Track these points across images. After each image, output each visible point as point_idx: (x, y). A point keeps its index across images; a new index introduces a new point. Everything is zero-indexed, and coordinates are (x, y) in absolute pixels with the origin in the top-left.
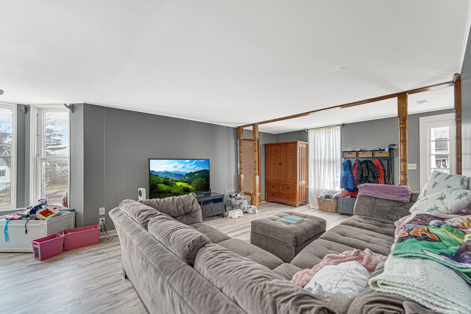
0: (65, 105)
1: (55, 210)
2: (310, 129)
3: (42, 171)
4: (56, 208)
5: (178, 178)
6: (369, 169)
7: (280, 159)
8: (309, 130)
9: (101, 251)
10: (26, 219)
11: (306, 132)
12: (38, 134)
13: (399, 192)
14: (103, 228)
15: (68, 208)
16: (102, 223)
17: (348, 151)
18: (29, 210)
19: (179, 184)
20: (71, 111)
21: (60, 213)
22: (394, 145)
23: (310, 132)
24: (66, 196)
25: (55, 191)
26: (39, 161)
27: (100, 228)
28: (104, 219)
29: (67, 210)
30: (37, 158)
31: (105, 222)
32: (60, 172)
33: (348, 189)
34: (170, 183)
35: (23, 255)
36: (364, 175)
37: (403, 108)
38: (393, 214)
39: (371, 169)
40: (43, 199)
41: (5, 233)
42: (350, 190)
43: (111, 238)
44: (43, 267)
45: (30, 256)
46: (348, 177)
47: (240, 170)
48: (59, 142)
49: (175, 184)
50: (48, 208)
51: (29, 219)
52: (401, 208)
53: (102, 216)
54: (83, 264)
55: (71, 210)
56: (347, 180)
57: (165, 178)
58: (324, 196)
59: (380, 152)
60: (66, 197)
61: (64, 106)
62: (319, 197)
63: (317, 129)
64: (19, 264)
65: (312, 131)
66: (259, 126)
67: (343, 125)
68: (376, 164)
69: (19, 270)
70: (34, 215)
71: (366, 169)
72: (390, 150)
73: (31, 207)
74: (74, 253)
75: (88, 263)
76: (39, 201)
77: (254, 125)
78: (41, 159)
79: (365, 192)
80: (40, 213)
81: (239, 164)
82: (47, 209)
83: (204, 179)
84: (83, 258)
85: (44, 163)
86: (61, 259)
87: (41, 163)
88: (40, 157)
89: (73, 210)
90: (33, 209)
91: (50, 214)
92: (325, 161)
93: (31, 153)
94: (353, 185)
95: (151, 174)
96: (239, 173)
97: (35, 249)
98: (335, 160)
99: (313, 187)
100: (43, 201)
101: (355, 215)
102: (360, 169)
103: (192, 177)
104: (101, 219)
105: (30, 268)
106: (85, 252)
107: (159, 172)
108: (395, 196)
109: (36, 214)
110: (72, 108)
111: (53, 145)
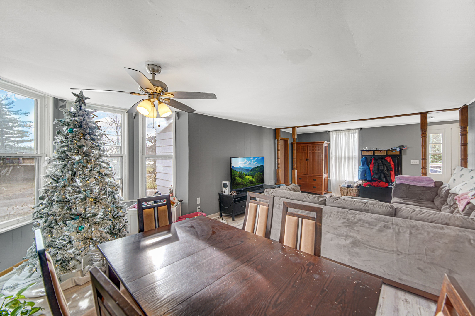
1: (175, 200)
2: (332, 131)
5: (246, 172)
6: (384, 164)
7: (307, 156)
8: (330, 132)
11: (327, 133)
12: (142, 136)
13: (427, 181)
16: (199, 211)
17: (366, 150)
19: (247, 177)
20: (177, 118)
21: (178, 203)
22: (403, 146)
23: (332, 134)
28: (199, 207)
33: (366, 180)
34: (242, 177)
36: (380, 169)
37: (425, 123)
38: (423, 196)
39: (385, 165)
42: (368, 180)
46: (367, 171)
47: (278, 166)
49: (245, 177)
52: (429, 192)
53: (199, 205)
55: (180, 200)
56: (365, 172)
57: (239, 173)
58: (346, 185)
59: (392, 152)
62: (341, 186)
63: (337, 132)
65: (333, 133)
66: (297, 129)
67: (361, 129)
68: (388, 160)
71: (382, 164)
72: (401, 150)
77: (294, 128)
78: (146, 158)
79: (402, 182)
81: (276, 160)
83: (261, 173)
89: (182, 200)
92: (345, 158)
93: (139, 153)
94: (370, 177)
95: (231, 169)
96: (277, 168)
98: (353, 157)
99: (335, 179)
101: (393, 197)
102: (376, 165)
103: (255, 171)
104: (198, 207)
107: (236, 168)
108: (424, 184)
110: (178, 115)
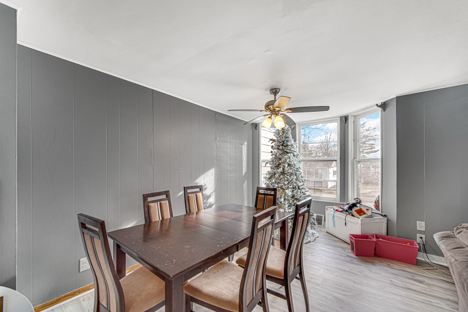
0: (377, 105)
1: (367, 211)
3: (358, 172)
4: (369, 210)
9: (420, 278)
10: (346, 213)
12: (354, 139)
14: (423, 248)
15: (380, 212)
16: (420, 241)
18: (348, 206)
20: (383, 110)
21: (372, 215)
24: (378, 199)
25: (370, 191)
26: (355, 163)
27: (418, 247)
28: (423, 236)
29: (379, 214)
30: (353, 160)
31: (425, 241)
32: (372, 174)
35: (343, 243)
40: (358, 198)
41: (333, 220)
43: (436, 266)
44: (357, 263)
45: (348, 246)
48: (373, 145)
50: (362, 207)
51: (348, 214)
53: (421, 232)
54: (396, 282)
55: (383, 215)
60: (378, 201)
61: (376, 107)
64: (341, 249)
69: (340, 255)
70: (351, 211)
73: (349, 203)
74: (385, 262)
75: (402, 286)
76: (355, 199)
78: (357, 162)
80: (355, 211)
82: (361, 209)
84: (397, 275)
85: (359, 165)
86: (373, 263)
87: (357, 165)
88: (356, 160)
89: (385, 215)
90: (350, 206)
91: (363, 214)
93: (349, 157)
97: (351, 242)
100: (358, 200)
104: (418, 235)
105: (348, 259)
106: (399, 268)
109: (352, 211)
110: (384, 106)
111: (368, 149)
